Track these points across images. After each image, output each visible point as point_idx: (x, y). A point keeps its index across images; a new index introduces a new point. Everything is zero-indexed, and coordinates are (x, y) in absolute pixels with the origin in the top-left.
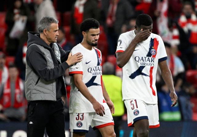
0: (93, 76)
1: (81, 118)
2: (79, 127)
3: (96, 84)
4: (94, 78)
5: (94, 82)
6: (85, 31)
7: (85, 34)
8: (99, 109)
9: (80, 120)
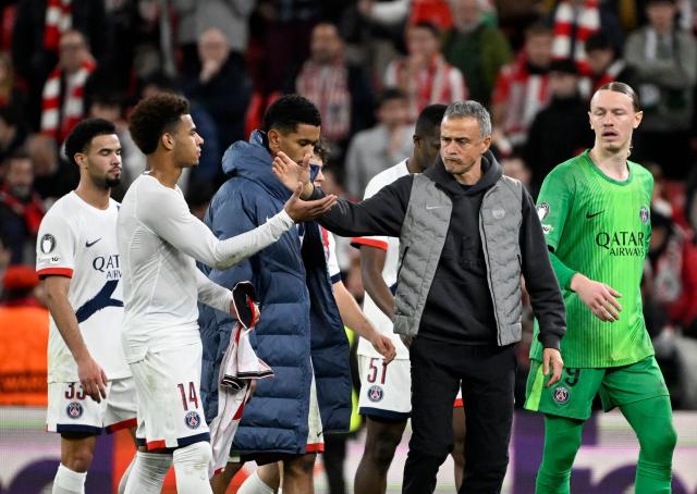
0: (110, 279)
1: (78, 394)
2: (73, 417)
3: (118, 303)
4: (111, 286)
5: (112, 297)
6: (81, 152)
7: (81, 160)
8: (90, 382)
9: (75, 400)
